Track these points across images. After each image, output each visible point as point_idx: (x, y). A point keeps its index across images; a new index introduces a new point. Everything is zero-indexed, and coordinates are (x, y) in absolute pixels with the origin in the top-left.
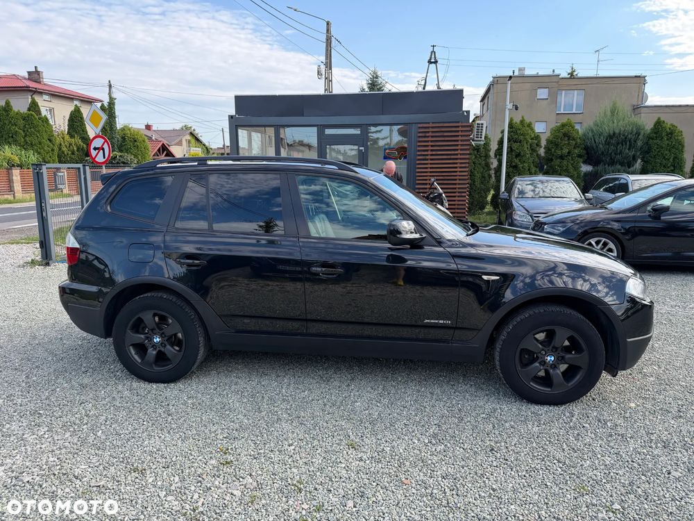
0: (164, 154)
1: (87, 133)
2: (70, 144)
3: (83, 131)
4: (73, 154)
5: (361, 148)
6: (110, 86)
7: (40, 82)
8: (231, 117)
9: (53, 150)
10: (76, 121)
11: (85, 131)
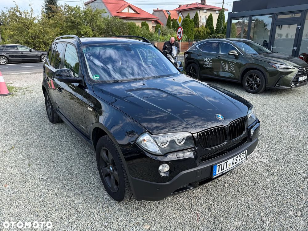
0: (244, 34)
2: (204, 31)
6: (223, 3)
7: (204, 5)
8: (229, 13)
9: (192, 34)
10: (210, 20)
11: (212, 25)
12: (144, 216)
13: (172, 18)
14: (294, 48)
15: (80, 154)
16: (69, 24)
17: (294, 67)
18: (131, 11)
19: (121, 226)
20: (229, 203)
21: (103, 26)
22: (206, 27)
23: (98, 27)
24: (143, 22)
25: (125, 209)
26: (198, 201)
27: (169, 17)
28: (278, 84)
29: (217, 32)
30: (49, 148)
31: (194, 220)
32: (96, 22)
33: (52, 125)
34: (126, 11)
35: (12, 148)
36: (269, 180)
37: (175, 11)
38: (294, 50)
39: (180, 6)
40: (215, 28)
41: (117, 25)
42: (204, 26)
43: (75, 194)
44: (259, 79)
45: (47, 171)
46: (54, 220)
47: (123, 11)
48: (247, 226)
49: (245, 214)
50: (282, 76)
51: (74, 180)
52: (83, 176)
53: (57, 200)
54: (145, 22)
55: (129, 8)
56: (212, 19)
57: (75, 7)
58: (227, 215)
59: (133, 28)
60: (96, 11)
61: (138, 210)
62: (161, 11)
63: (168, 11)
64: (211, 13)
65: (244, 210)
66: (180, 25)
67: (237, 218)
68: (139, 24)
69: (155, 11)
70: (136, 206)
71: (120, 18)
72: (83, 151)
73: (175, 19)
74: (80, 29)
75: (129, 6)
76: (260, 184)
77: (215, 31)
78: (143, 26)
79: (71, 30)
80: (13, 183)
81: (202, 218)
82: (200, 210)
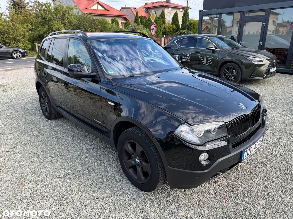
0: (207, 31)
1: (178, 22)
2: (170, 27)
3: (177, 22)
4: (171, 31)
5: (263, 23)
6: (188, 1)
7: (169, 3)
8: (200, 11)
10: (175, 17)
11: (178, 21)
12: (176, 204)
13: (139, 15)
14: (260, 43)
15: (90, 149)
16: (39, 20)
17: (266, 60)
18: (100, 8)
19: (158, 215)
20: (248, 185)
21: (75, 22)
22: (172, 24)
23: (70, 23)
24: (113, 18)
25: (155, 199)
26: (219, 185)
27: (136, 14)
28: (253, 76)
29: (183, 29)
30: (54, 145)
31: (223, 204)
32: (68, 18)
33: (50, 121)
34: (95, 7)
35: (14, 147)
36: (274, 162)
37: (142, 9)
38: (260, 44)
39: (146, 4)
40: (180, 25)
41: (88, 21)
42: (170, 23)
43: (99, 188)
44: (236, 71)
45: (61, 167)
46: (87, 216)
47: (92, 8)
48: (272, 205)
49: (266, 194)
50: (256, 68)
51: (93, 174)
52: (101, 170)
53: (84, 196)
54: (115, 19)
55: (98, 5)
56: (178, 16)
57: (45, 2)
58: (250, 196)
59: (105, 24)
60: (67, 7)
61: (167, 199)
62: (129, 8)
63: (135, 8)
64: (176, 11)
65: (263, 190)
66: (153, 21)
67: (260, 197)
68: (109, 20)
69: (122, 8)
70: (165, 195)
71: (91, 14)
72: (91, 146)
73: (142, 16)
74: (51, 25)
75: (98, 3)
76: (268, 165)
77: (181, 28)
78: (113, 22)
79: (41, 26)
80: (29, 183)
81: (230, 201)
82: (225, 194)
